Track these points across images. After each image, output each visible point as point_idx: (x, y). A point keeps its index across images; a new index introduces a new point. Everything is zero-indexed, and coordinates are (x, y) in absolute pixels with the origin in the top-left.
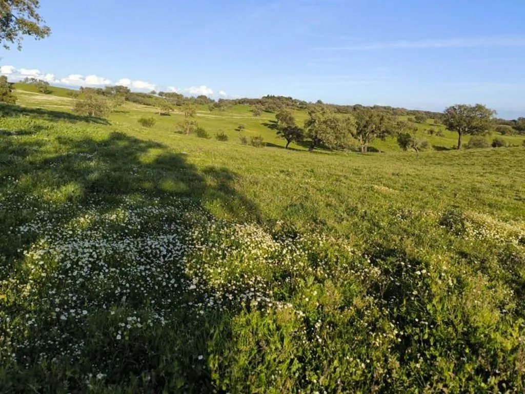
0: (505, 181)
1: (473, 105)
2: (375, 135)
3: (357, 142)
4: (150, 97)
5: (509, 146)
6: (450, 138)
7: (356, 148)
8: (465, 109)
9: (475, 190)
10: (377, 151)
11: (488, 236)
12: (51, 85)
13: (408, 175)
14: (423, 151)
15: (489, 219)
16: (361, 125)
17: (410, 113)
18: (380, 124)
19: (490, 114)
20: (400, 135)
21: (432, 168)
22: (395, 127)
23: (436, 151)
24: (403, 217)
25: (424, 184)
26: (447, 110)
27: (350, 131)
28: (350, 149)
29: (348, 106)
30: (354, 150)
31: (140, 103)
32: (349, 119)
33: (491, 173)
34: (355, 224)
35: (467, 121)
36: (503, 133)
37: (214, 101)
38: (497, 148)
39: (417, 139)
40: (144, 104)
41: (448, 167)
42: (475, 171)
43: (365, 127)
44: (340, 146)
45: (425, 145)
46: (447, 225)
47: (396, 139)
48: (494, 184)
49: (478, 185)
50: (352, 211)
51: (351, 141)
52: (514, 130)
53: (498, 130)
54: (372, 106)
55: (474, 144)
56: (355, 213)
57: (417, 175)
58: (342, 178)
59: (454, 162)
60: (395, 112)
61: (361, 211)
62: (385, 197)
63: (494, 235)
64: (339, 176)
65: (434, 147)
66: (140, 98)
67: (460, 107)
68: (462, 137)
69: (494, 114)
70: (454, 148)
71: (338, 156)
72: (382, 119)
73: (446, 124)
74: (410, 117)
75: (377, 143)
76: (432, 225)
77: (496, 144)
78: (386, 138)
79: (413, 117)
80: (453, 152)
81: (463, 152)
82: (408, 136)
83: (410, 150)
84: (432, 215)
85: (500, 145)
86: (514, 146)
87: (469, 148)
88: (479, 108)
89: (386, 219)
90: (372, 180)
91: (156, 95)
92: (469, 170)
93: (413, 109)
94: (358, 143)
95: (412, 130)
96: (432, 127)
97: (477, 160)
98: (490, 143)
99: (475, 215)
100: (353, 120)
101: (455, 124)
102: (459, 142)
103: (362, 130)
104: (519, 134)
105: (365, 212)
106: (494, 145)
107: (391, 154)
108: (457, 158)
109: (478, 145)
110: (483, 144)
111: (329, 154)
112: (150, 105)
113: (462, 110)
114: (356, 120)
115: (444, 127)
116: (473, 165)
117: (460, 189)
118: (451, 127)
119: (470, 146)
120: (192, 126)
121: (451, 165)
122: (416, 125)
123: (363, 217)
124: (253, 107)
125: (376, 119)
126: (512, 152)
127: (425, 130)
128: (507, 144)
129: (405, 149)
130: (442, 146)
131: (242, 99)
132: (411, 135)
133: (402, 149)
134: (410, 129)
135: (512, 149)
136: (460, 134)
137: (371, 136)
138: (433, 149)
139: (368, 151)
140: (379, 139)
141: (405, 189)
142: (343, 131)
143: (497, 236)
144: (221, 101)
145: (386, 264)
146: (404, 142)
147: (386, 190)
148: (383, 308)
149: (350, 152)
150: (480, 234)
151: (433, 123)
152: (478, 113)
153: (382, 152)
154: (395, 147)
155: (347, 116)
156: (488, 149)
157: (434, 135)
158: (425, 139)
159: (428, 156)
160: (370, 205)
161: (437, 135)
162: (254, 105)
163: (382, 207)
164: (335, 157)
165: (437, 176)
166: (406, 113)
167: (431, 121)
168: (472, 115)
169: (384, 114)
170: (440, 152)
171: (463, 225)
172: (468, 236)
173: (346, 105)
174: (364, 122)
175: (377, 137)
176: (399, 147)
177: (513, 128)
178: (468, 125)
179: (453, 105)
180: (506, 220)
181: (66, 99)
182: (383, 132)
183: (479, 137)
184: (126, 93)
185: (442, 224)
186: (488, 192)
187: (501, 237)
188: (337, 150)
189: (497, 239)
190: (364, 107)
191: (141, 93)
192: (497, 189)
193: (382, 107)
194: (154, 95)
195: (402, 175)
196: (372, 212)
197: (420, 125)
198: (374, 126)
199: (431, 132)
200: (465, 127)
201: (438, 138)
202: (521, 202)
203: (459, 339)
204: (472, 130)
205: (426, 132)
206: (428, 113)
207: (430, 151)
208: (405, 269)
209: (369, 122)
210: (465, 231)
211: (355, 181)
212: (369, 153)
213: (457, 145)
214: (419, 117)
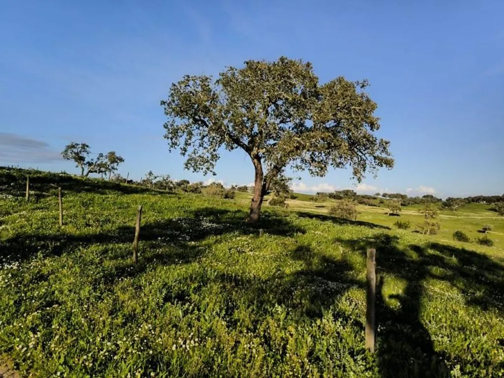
4: (375, 198)
12: (295, 192)
31: (366, 204)
37: (441, 200)
40: (369, 205)
66: (366, 200)
91: (380, 197)
112: (375, 206)
120: (433, 227)
124: (493, 205)
131: (476, 197)
144: (449, 200)
162: (493, 204)
181: (308, 203)
184: (354, 196)
191: (366, 196)
194: (378, 196)
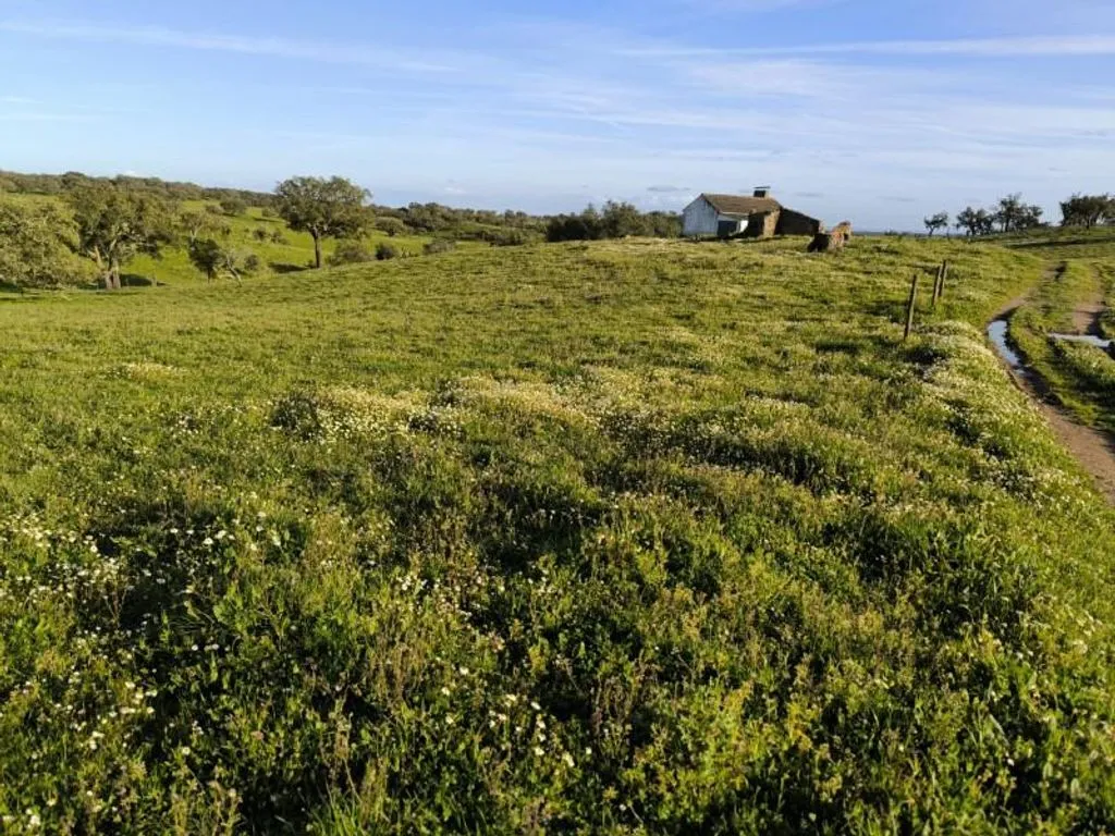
0: (397, 321)
1: (328, 179)
2: (133, 246)
3: (87, 264)
5: (404, 256)
6: (299, 247)
7: (90, 280)
8: (314, 186)
9: (346, 344)
10: (146, 283)
11: (360, 428)
13: (213, 329)
14: (251, 276)
15: (360, 396)
16: (91, 223)
17: (209, 194)
18: (140, 218)
19: (361, 197)
20: (194, 244)
21: (269, 310)
22: (176, 226)
23: (277, 275)
24: (192, 425)
25: (247, 346)
26: (282, 188)
27: (62, 239)
28: (71, 282)
29: (46, 177)
30: (83, 285)
32: (51, 209)
33: (374, 308)
34: (68, 468)
35: (323, 210)
36: (391, 233)
38: (384, 263)
39: (233, 250)
41: (300, 305)
42: (348, 308)
43: (102, 226)
44: (41, 278)
45: (252, 263)
46: (285, 424)
47: (185, 253)
48: (379, 328)
49: (352, 334)
50: (60, 436)
51: (73, 263)
52: (406, 228)
53: (381, 226)
54: (113, 176)
55: (346, 256)
56: (68, 439)
57: (233, 328)
58: (40, 359)
59: (311, 294)
60: (175, 192)
61: (85, 431)
62: (153, 387)
63: (370, 424)
64: (31, 353)
65: (272, 265)
67: (304, 182)
68: (320, 243)
69: (367, 197)
70: (312, 267)
71: (40, 304)
72: (141, 209)
73: (285, 218)
74: (209, 203)
75: (142, 265)
76: (256, 430)
77: (382, 254)
78: (161, 252)
79: (216, 204)
80: (309, 274)
81: (327, 272)
82: (212, 245)
83: (223, 277)
84: (257, 408)
85: (389, 256)
86: (411, 255)
87: (338, 264)
88: (339, 184)
89: (151, 439)
90: (123, 352)
92: (340, 307)
93: (211, 186)
94: (92, 266)
95: (219, 232)
96: (262, 224)
97: (352, 285)
98: (373, 252)
99: (338, 393)
100: (64, 211)
101: (302, 218)
102: (317, 254)
103: (95, 235)
104: (416, 234)
105: (97, 432)
106: (380, 256)
107: (181, 288)
108: (318, 285)
109: (352, 256)
110: (361, 254)
111: (14, 300)
113: (309, 187)
114: (73, 212)
115: (284, 223)
116: (347, 296)
117: (319, 347)
118: (296, 224)
119: (339, 259)
121: (308, 300)
122: (226, 221)
123: (93, 445)
125: (127, 208)
126: (408, 267)
127: (247, 231)
128: (401, 253)
129: (212, 274)
130: (287, 263)
132: (218, 243)
133: (204, 276)
134: (213, 229)
135: (406, 261)
136: (316, 238)
137: (123, 248)
138: (271, 270)
139: (123, 284)
140: (145, 257)
141: (204, 362)
142: (43, 239)
143: (376, 425)
145: (139, 542)
146: (206, 259)
147: (158, 372)
148: (120, 651)
149: (75, 289)
150: (345, 427)
151: (259, 215)
152: (339, 194)
153: (158, 284)
154: (189, 269)
155: (44, 200)
156: (369, 265)
157: (268, 240)
158: (249, 251)
159: (262, 286)
160: (112, 411)
161: (273, 241)
163: (142, 411)
164: (32, 307)
165: (276, 324)
166: (197, 196)
167: (256, 212)
168: (329, 199)
169: (144, 195)
170: (285, 276)
171: (314, 416)
172: (325, 437)
173: (39, 173)
174: (95, 217)
175: (138, 250)
176: (197, 270)
177: (405, 222)
178: (326, 218)
179: (290, 178)
180: (392, 393)
182: (152, 239)
183: (351, 242)
185: (276, 423)
186: (367, 345)
187: (381, 425)
188: (36, 287)
189: (375, 430)
190: (92, 180)
192: (384, 336)
193: (137, 179)
195: (199, 333)
196: (116, 426)
197: (235, 220)
198: (125, 225)
199: (261, 234)
200: (322, 223)
201: (276, 247)
202: (418, 356)
203: (282, 653)
204: (336, 228)
205: (250, 235)
206: (245, 195)
207: (265, 275)
208: (182, 542)
209: (110, 216)
210: (318, 427)
211: (77, 361)
212: (127, 289)
213: (314, 260)
214: (231, 203)
